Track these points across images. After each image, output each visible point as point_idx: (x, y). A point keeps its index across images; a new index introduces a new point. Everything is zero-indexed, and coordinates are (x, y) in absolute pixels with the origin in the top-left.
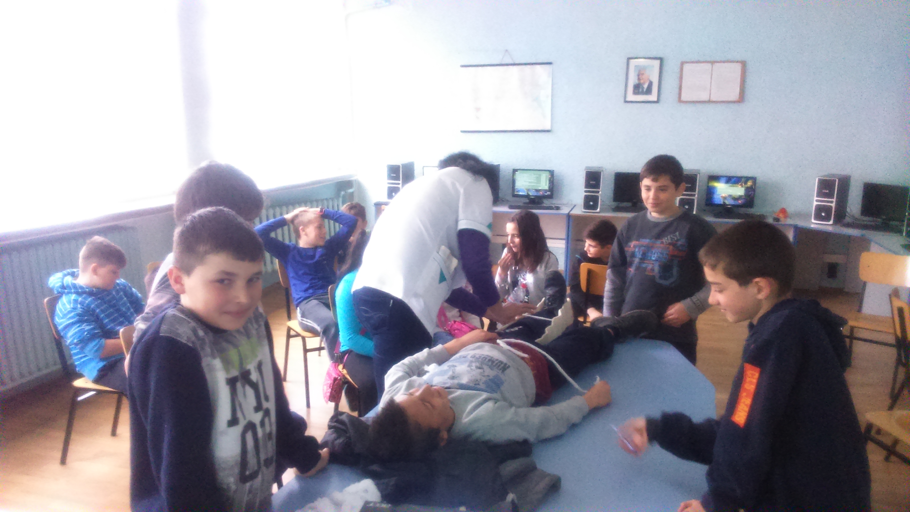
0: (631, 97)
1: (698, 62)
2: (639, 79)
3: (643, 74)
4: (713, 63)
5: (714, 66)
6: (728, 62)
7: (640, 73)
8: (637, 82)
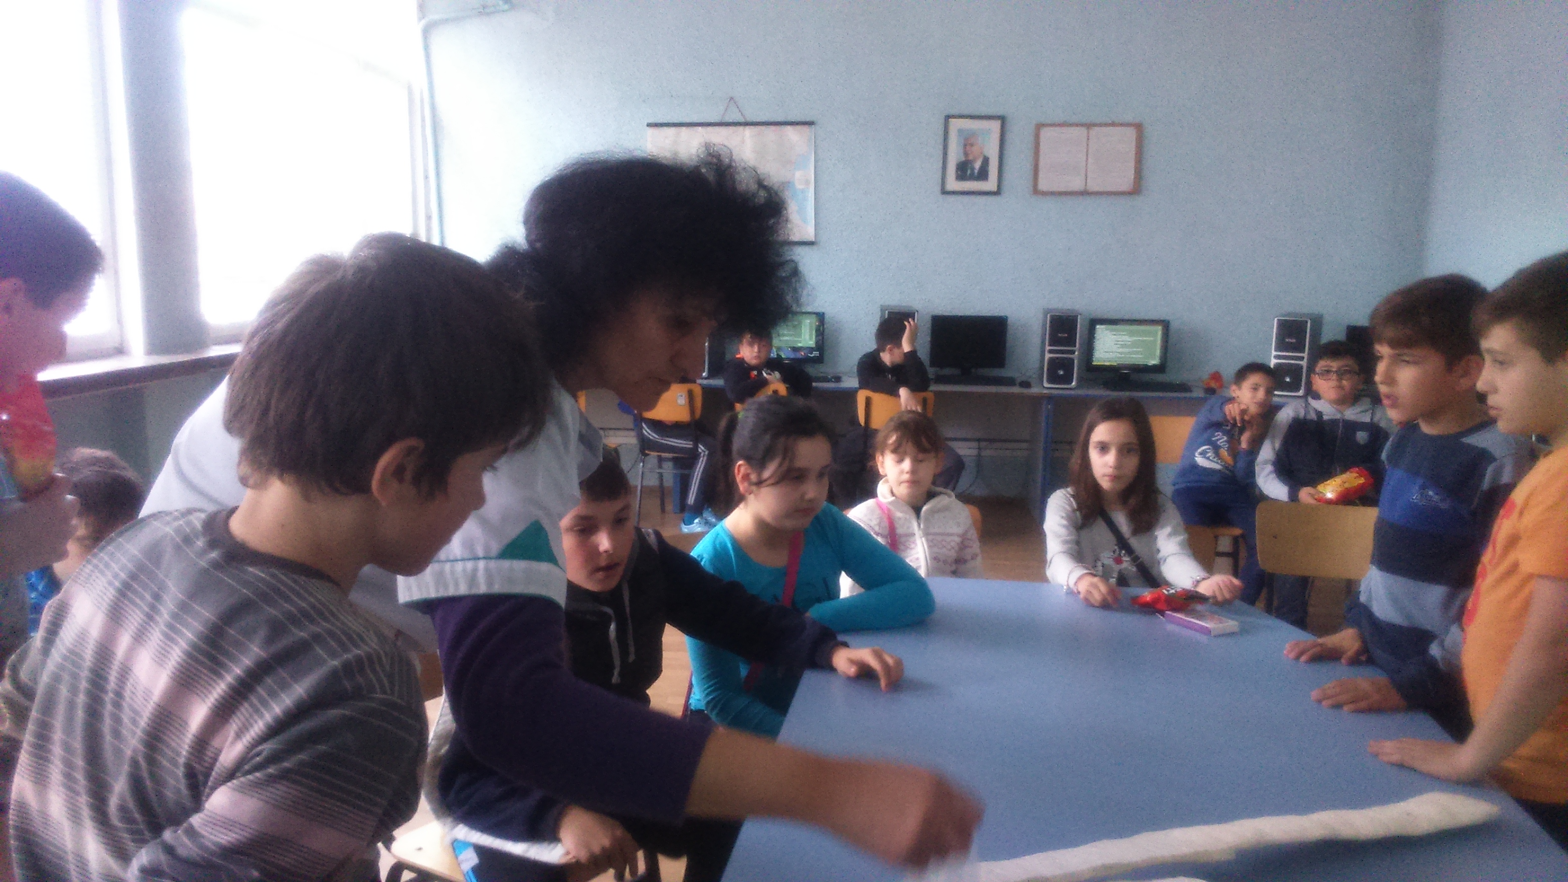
1: (1064, 125)
2: (966, 154)
3: (972, 145)
4: (1089, 126)
5: (1091, 132)
6: (1113, 124)
7: (968, 142)
8: (963, 159)
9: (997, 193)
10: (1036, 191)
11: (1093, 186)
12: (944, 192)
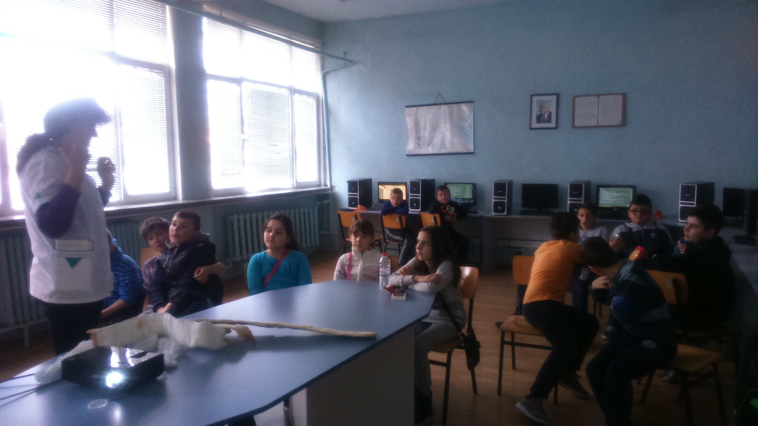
0: (535, 125)
1: (588, 95)
2: (541, 111)
3: (543, 107)
4: (599, 96)
5: (600, 98)
6: (611, 94)
7: (541, 106)
8: (539, 113)
9: (556, 128)
10: (574, 126)
11: (601, 123)
12: (531, 129)
